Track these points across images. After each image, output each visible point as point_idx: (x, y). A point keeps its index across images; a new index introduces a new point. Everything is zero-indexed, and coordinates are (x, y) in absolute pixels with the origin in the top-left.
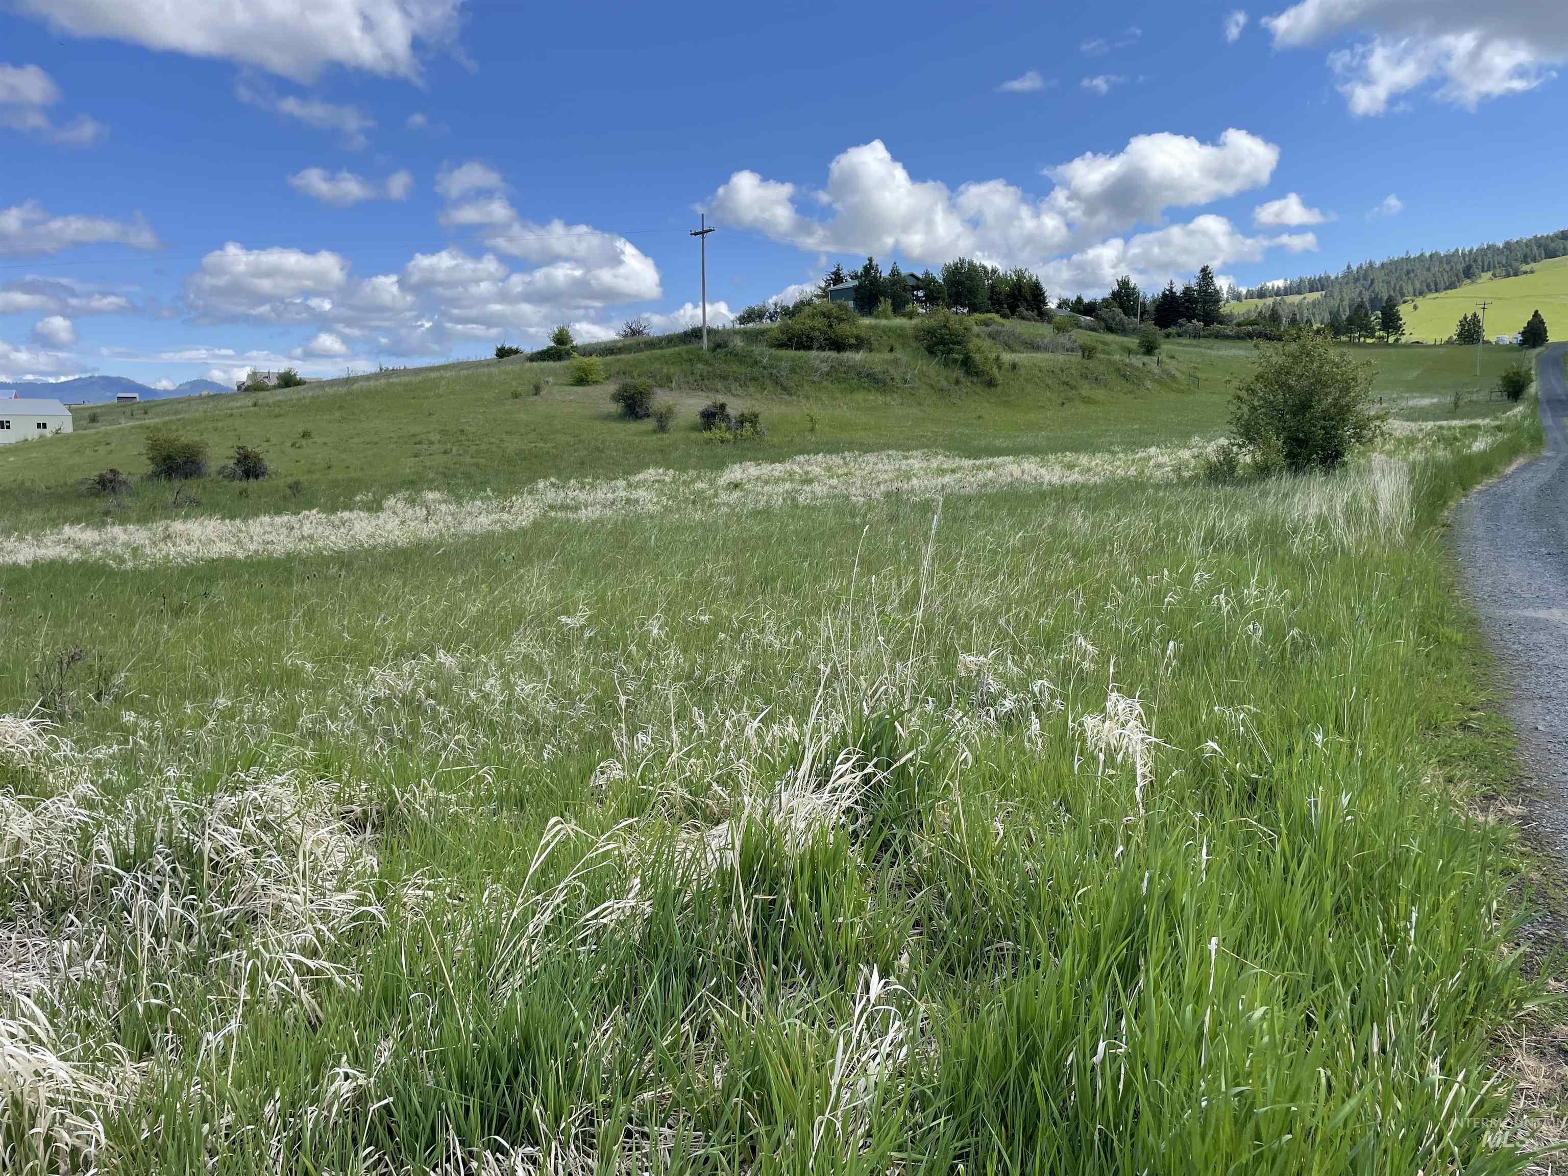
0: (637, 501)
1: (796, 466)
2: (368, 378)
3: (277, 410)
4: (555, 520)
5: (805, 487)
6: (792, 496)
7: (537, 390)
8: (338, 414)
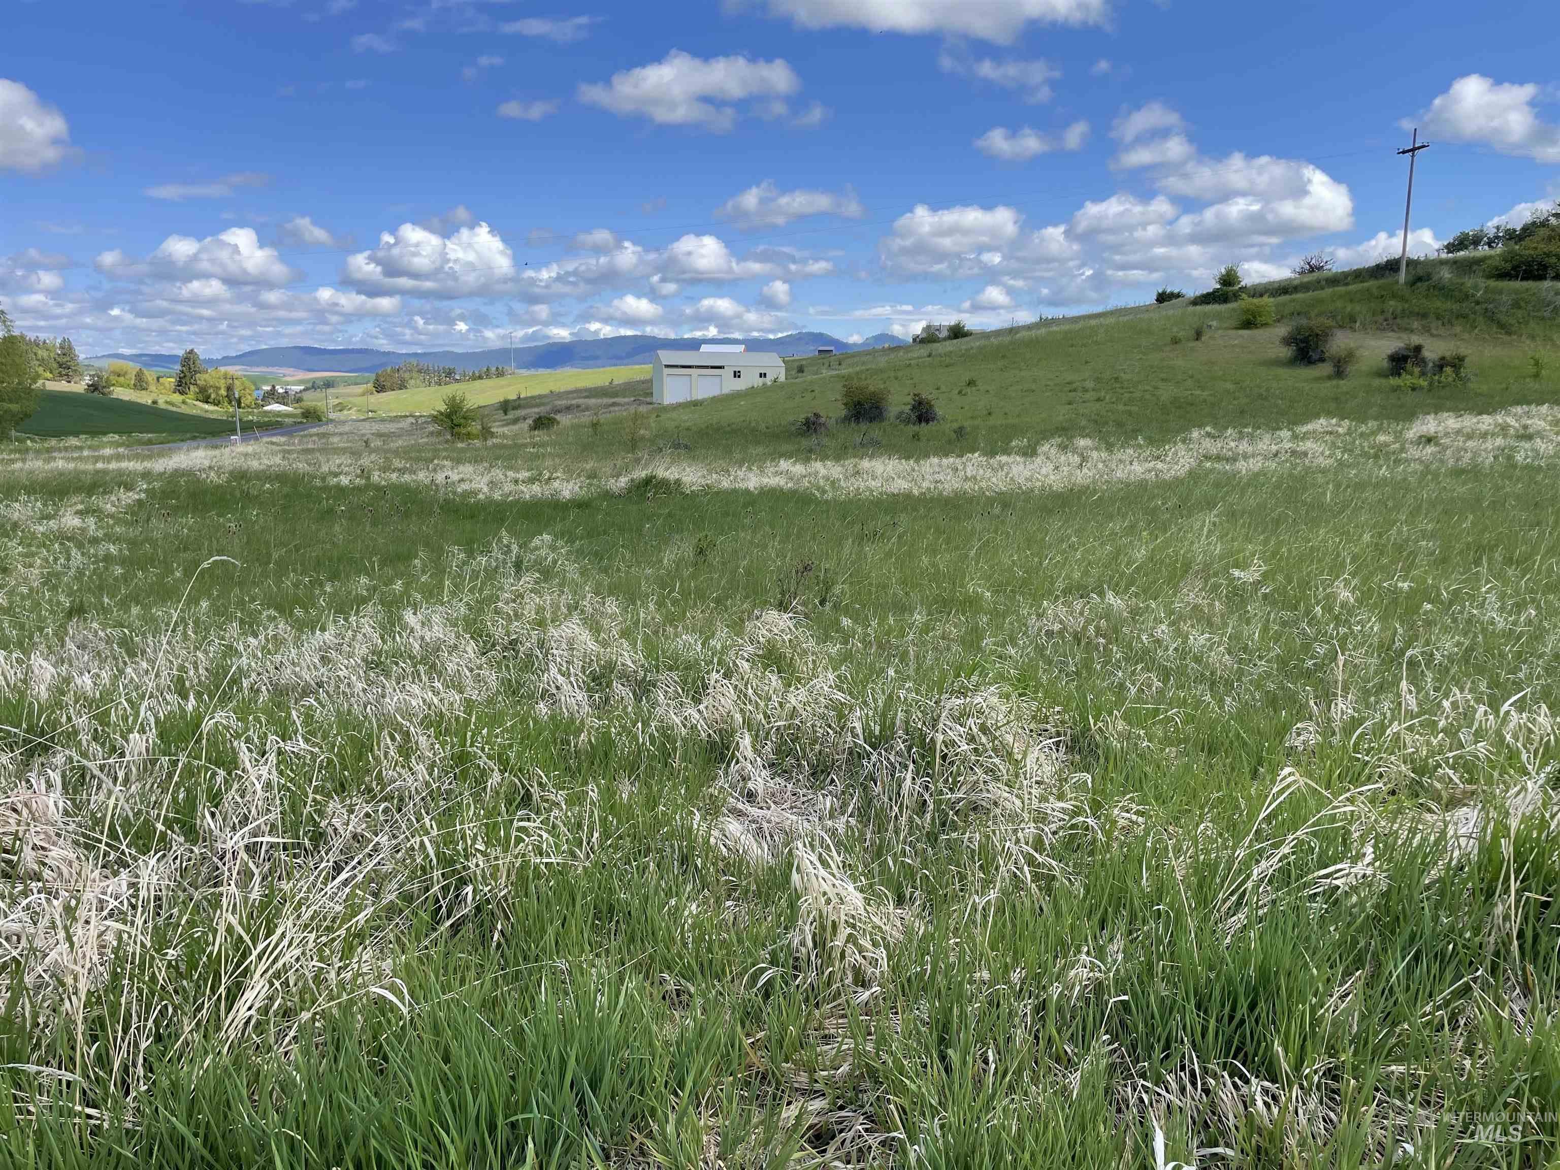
0: (1305, 454)
1: (1512, 418)
2: (1029, 327)
3: (948, 360)
4: (1212, 470)
5: (1523, 444)
6: (1507, 454)
7: (1198, 335)
8: (1000, 364)
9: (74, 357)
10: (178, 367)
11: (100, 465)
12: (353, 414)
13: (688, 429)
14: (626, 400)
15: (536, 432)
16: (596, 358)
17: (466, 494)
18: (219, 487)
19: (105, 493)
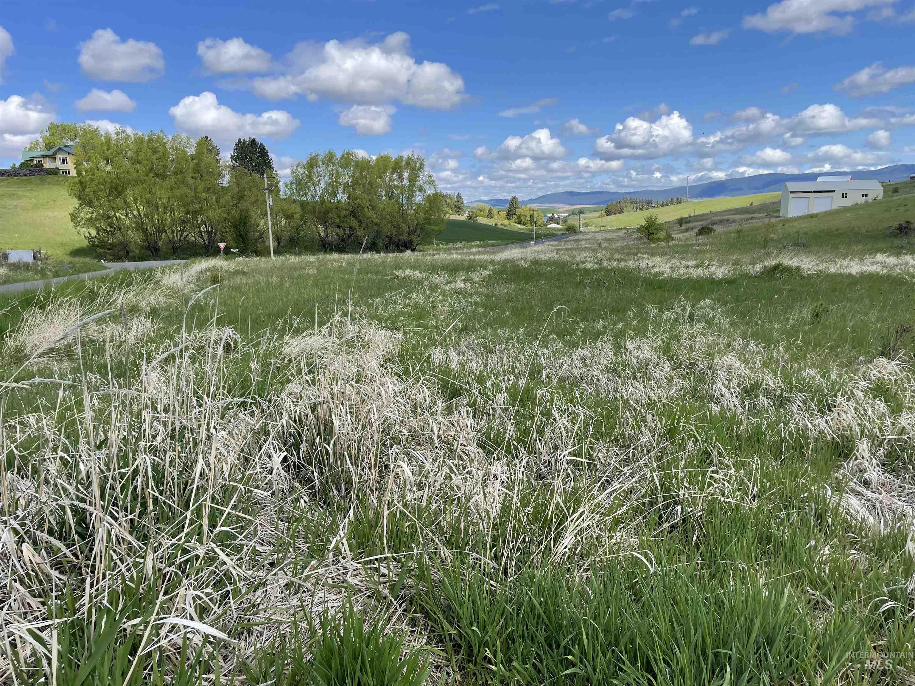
9: (462, 203)
10: (508, 206)
11: (471, 257)
12: (592, 229)
13: (805, 233)
14: (761, 215)
15: (700, 237)
16: (740, 189)
17: (656, 274)
18: (525, 269)
19: (474, 271)
